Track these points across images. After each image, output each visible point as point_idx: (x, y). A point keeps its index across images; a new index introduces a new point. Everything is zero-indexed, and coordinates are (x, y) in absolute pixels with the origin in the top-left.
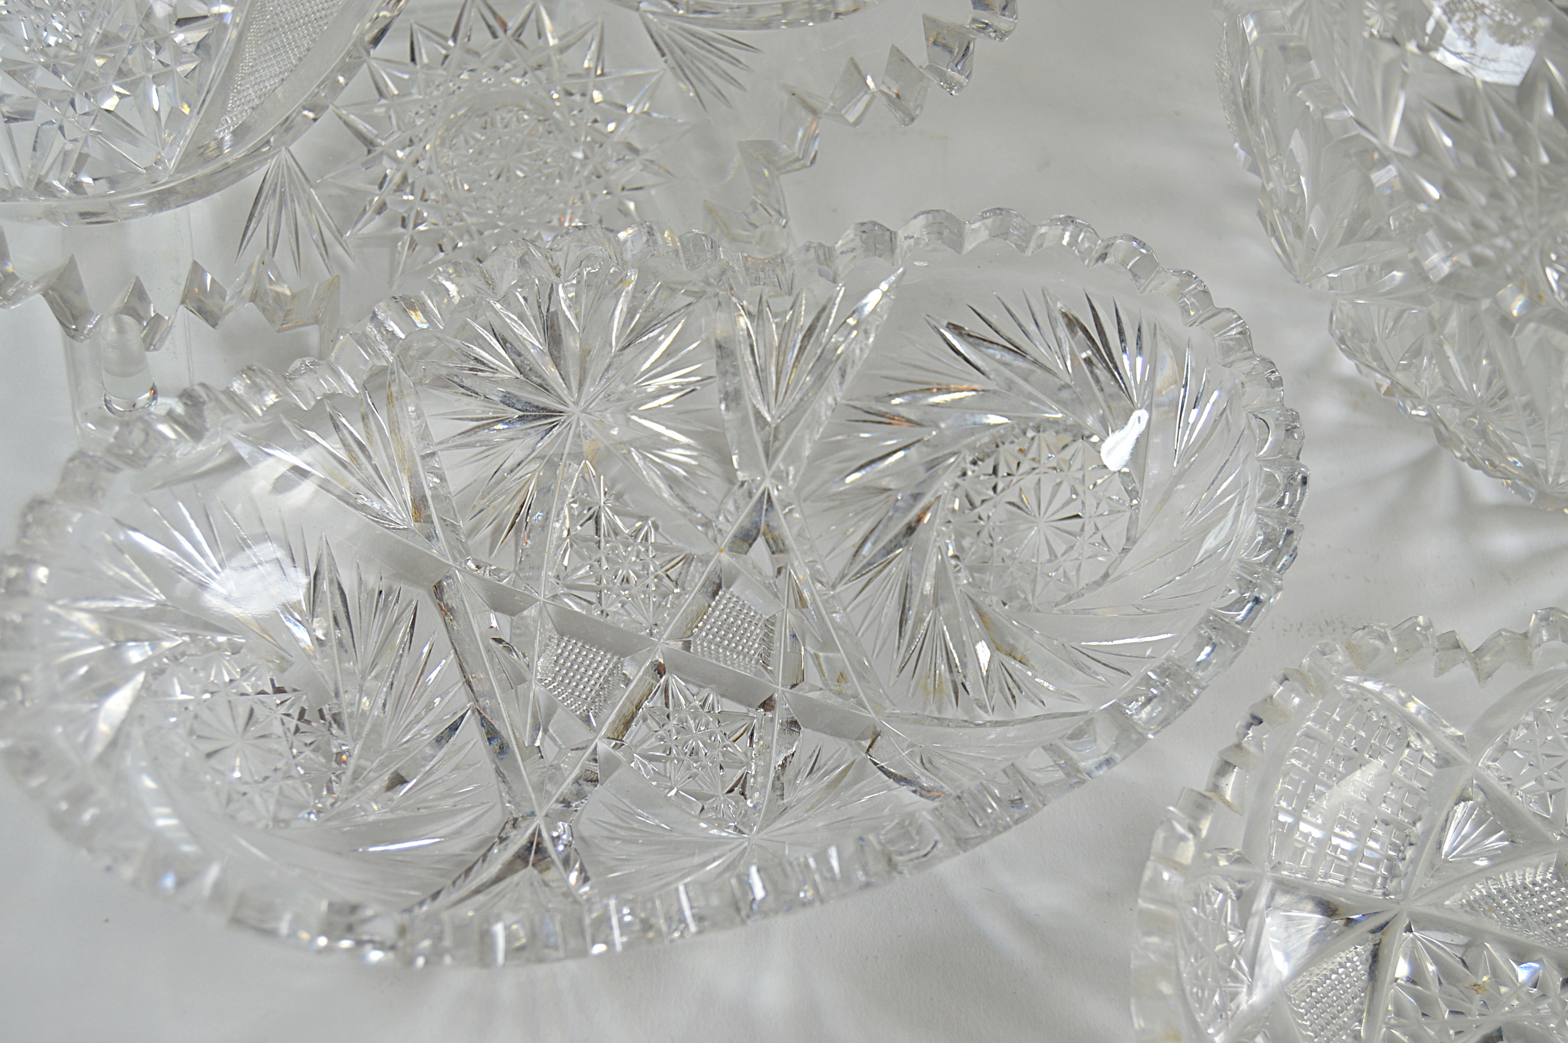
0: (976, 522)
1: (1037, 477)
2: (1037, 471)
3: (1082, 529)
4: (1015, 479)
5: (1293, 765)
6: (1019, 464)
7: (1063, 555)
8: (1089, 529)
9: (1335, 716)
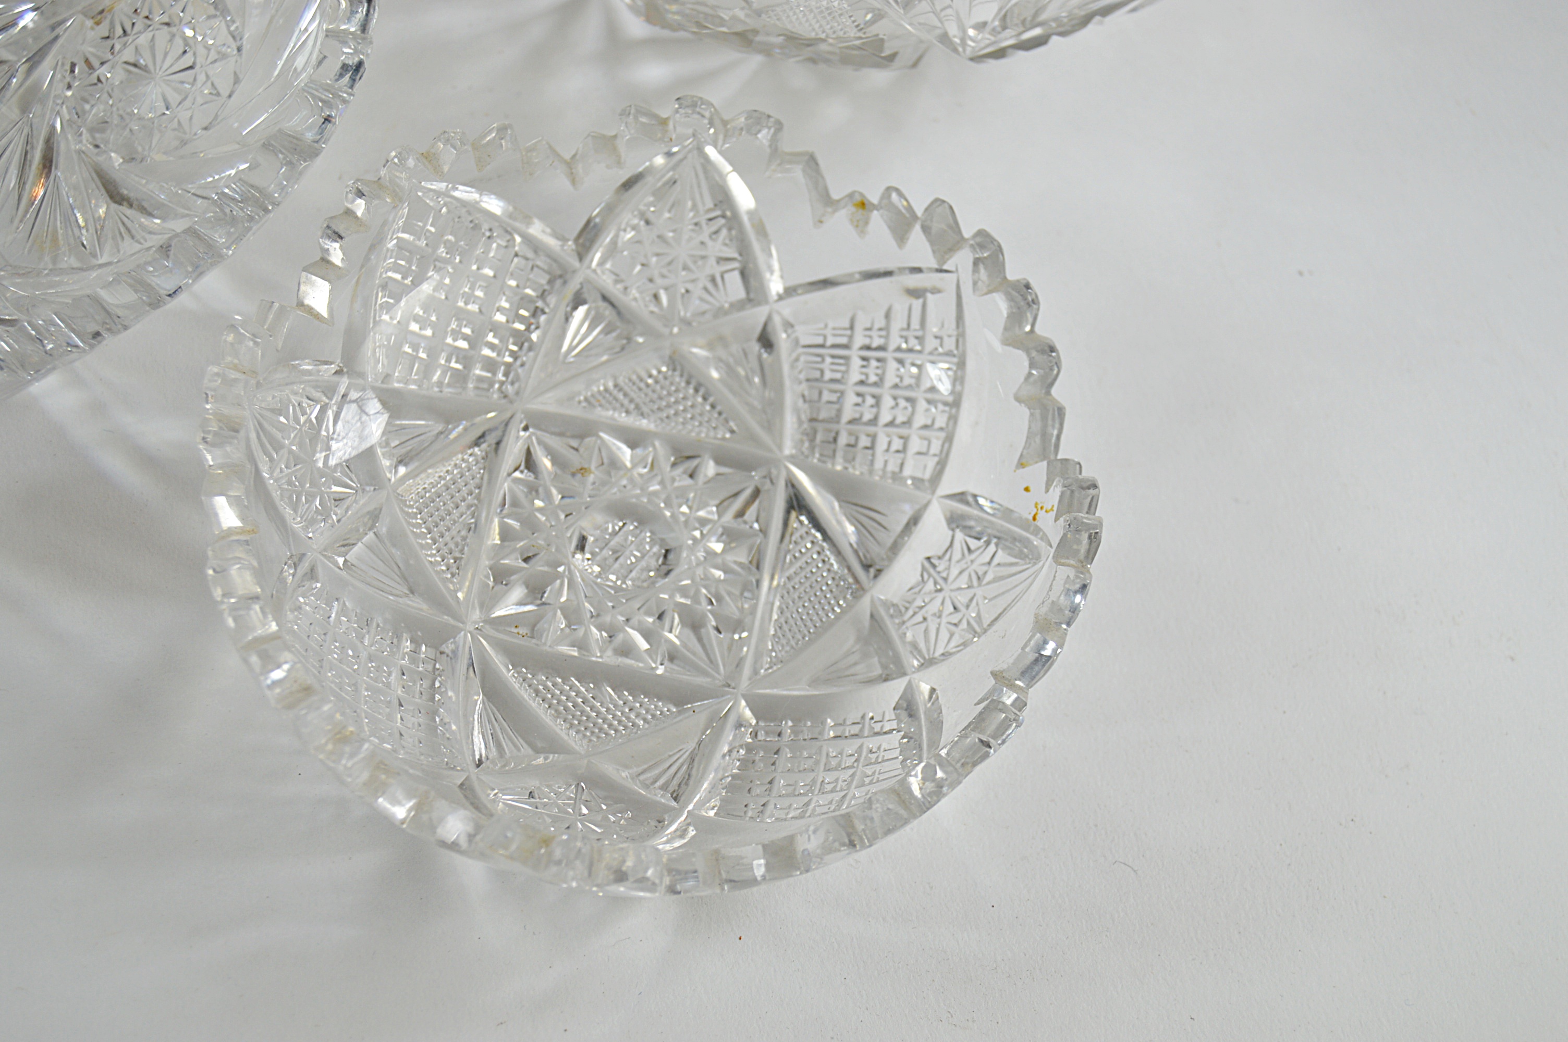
0: (96, 84)
1: (151, 34)
2: (151, 28)
3: (195, 79)
4: (130, 39)
5: (390, 278)
6: (133, 24)
7: (177, 107)
8: (202, 78)
9: (429, 227)
